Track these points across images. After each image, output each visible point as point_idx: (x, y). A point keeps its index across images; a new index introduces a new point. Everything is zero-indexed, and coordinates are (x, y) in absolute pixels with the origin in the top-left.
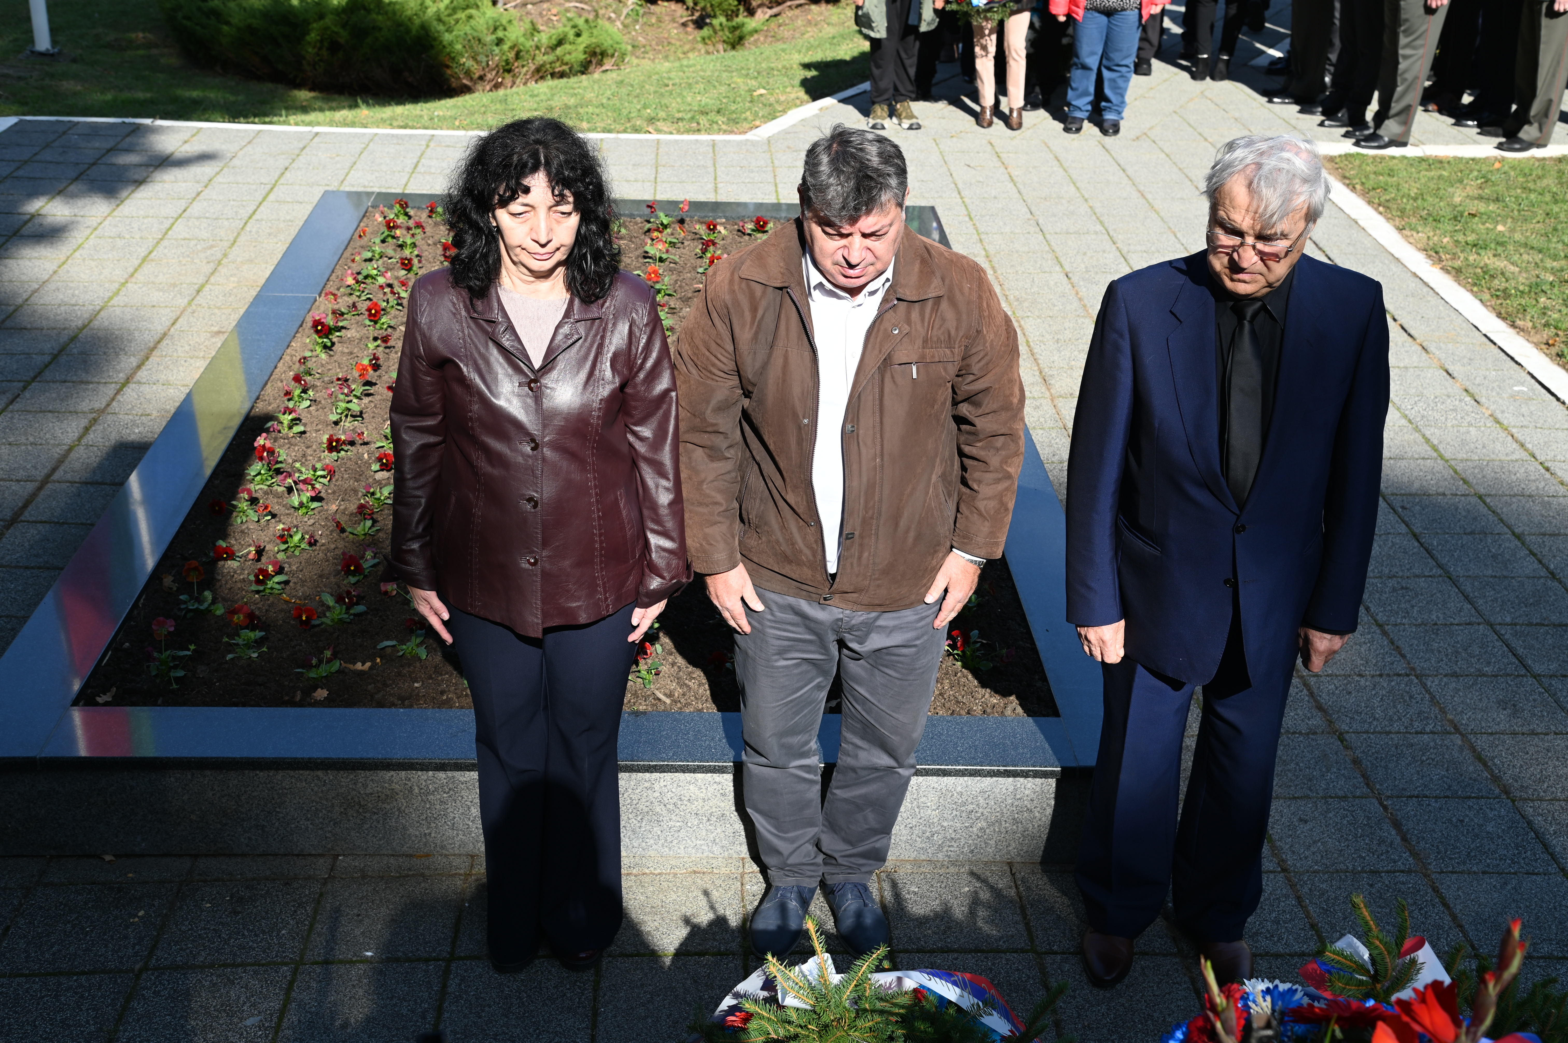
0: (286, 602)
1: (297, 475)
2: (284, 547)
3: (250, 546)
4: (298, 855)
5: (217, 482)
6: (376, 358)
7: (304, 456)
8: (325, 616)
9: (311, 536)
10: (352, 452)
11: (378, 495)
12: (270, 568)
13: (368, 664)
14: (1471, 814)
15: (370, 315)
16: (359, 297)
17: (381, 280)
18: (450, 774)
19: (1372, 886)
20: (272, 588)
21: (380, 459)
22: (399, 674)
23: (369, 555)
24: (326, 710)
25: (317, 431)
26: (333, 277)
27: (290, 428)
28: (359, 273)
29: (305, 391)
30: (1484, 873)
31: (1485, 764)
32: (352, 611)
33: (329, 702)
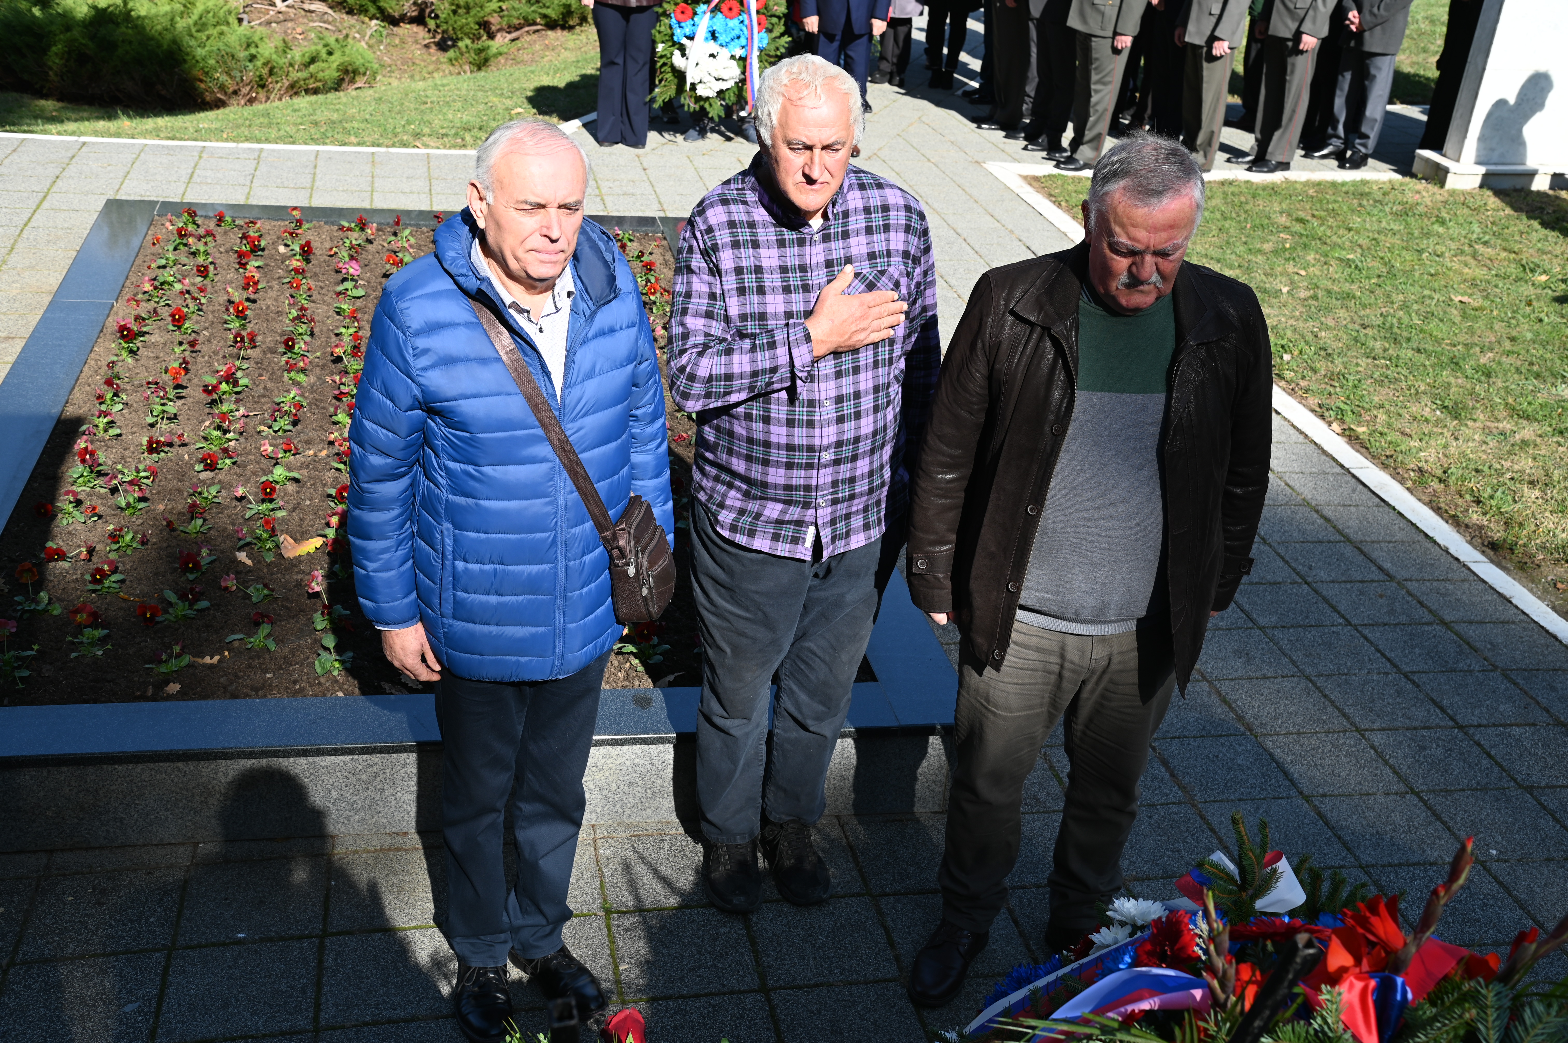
0: (124, 600)
1: (120, 476)
2: (115, 547)
3: (79, 546)
4: (157, 845)
5: (36, 485)
6: (185, 361)
7: (123, 458)
8: (167, 612)
9: (144, 536)
10: (172, 453)
11: (206, 494)
12: (106, 567)
13: (217, 658)
14: (1224, 750)
15: (174, 320)
16: (158, 303)
17: (178, 287)
18: (311, 759)
19: (1150, 817)
20: (109, 587)
21: (203, 460)
22: (249, 666)
23: (205, 552)
24: (181, 703)
25: (133, 433)
26: (128, 283)
27: (106, 431)
28: (155, 279)
29: (116, 395)
30: (1240, 800)
31: (1230, 707)
32: (196, 607)
33: (182, 695)
